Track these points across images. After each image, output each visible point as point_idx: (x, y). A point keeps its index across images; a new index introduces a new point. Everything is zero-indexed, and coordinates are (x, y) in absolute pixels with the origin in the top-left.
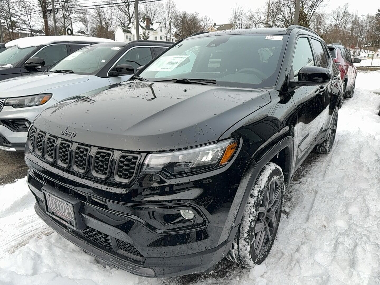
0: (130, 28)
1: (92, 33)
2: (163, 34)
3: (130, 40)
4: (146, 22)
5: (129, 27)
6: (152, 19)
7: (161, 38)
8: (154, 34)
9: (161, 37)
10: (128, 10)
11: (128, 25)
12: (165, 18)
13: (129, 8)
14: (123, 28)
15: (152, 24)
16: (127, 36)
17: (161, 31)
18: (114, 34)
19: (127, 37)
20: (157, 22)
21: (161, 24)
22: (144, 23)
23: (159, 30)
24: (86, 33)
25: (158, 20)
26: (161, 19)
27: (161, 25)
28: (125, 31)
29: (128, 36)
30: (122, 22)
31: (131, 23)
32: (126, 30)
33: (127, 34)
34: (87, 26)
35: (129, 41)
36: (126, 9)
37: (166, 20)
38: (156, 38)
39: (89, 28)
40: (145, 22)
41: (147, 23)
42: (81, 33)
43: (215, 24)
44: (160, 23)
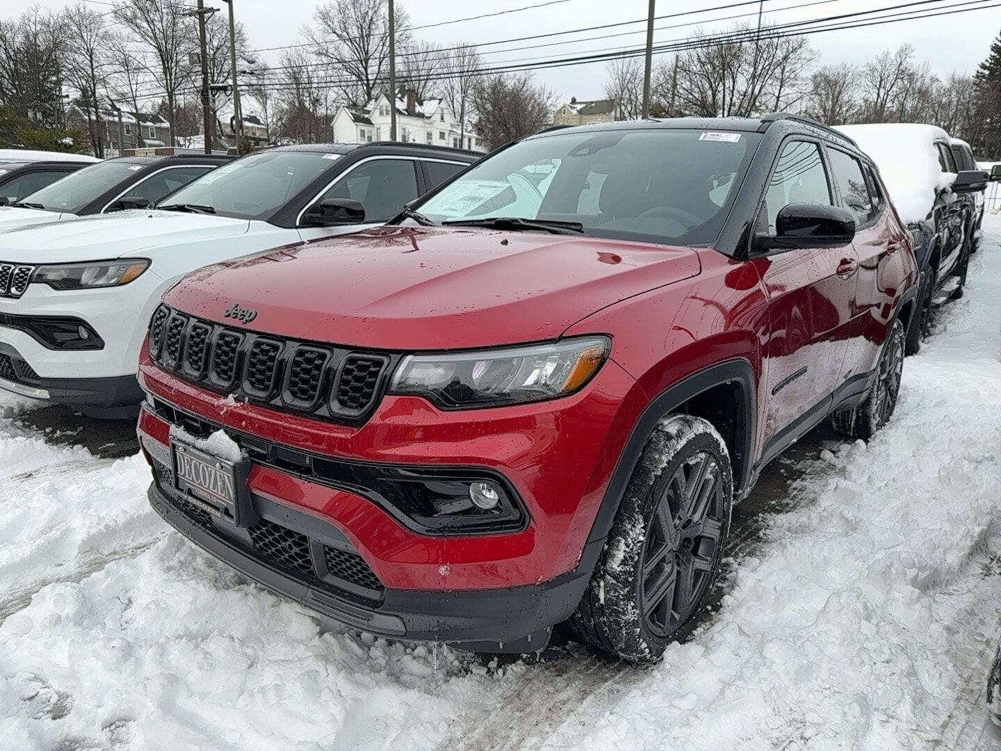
0: (368, 112)
1: (277, 121)
2: (446, 127)
3: (370, 138)
4: (406, 97)
5: (366, 109)
6: (420, 90)
7: (442, 135)
8: (427, 126)
9: (441, 133)
10: (366, 69)
11: (365, 106)
12: (452, 88)
13: (367, 63)
14: (354, 111)
15: (421, 104)
16: (361, 131)
17: (442, 119)
18: (332, 128)
19: (363, 133)
20: (432, 98)
21: (443, 102)
22: (402, 101)
23: (437, 117)
24: (262, 122)
25: (436, 91)
26: (442, 89)
27: (441, 105)
28: (357, 119)
29: (364, 131)
30: (351, 96)
31: (371, 99)
32: (361, 118)
33: (362, 126)
34: (264, 104)
35: (365, 142)
36: (362, 69)
37: (455, 92)
38: (429, 135)
39: (270, 112)
40: (405, 100)
41: (409, 100)
42: (250, 122)
43: (574, 101)
44: (441, 100)
